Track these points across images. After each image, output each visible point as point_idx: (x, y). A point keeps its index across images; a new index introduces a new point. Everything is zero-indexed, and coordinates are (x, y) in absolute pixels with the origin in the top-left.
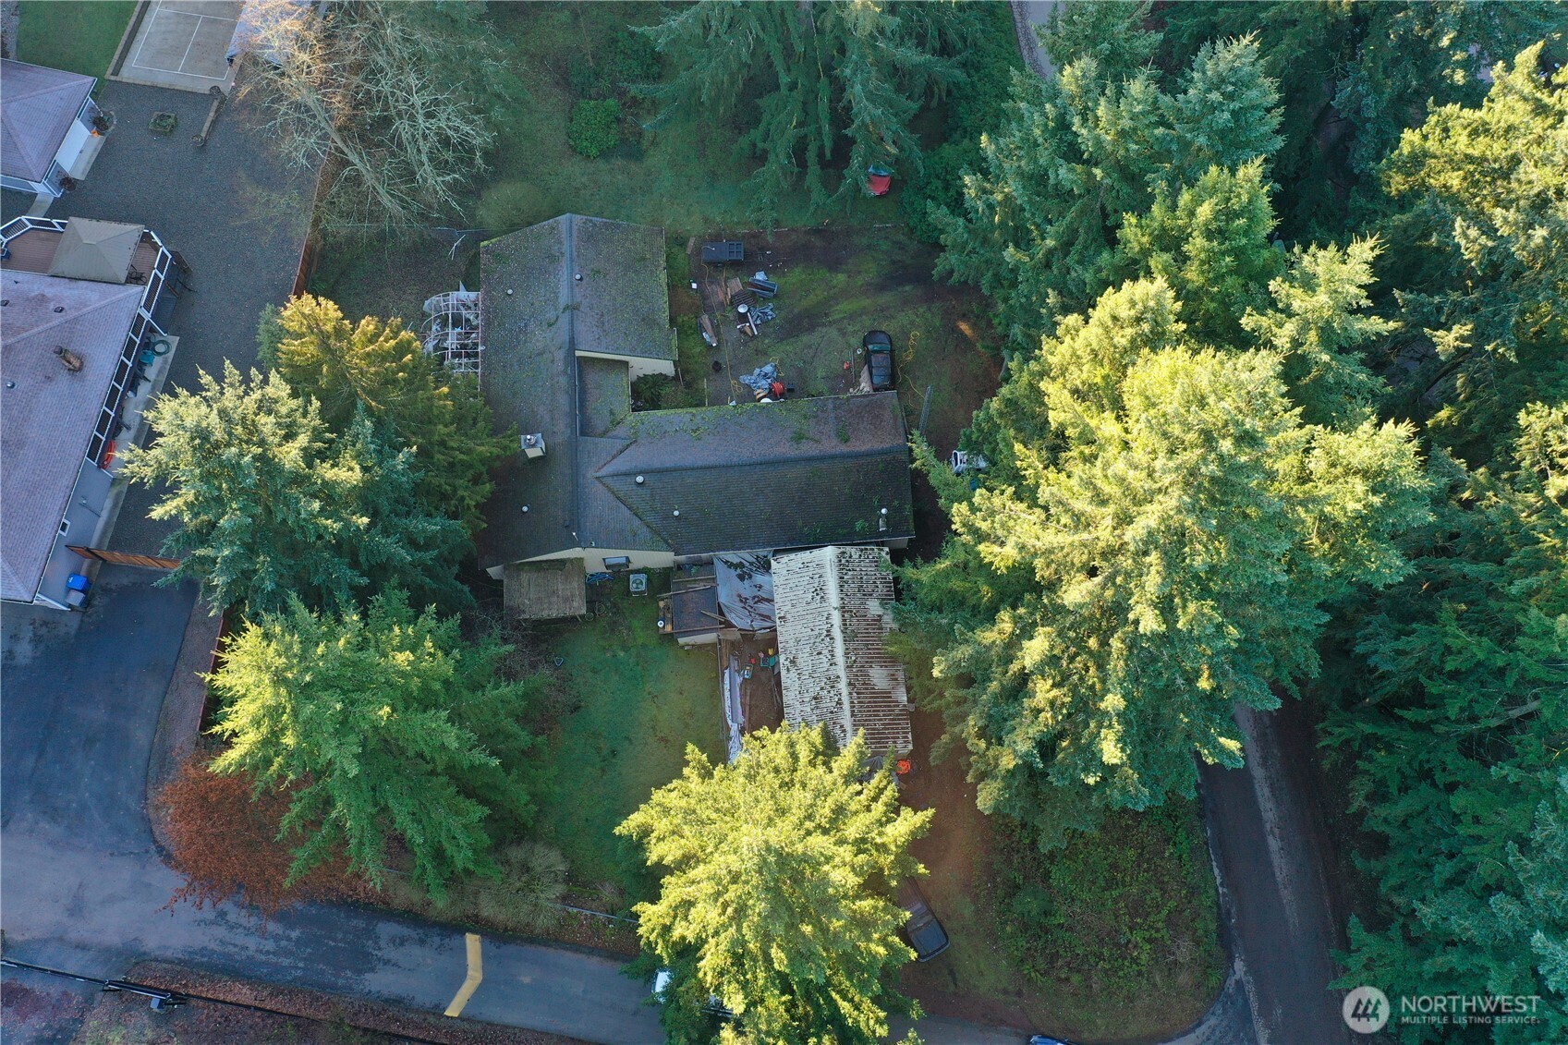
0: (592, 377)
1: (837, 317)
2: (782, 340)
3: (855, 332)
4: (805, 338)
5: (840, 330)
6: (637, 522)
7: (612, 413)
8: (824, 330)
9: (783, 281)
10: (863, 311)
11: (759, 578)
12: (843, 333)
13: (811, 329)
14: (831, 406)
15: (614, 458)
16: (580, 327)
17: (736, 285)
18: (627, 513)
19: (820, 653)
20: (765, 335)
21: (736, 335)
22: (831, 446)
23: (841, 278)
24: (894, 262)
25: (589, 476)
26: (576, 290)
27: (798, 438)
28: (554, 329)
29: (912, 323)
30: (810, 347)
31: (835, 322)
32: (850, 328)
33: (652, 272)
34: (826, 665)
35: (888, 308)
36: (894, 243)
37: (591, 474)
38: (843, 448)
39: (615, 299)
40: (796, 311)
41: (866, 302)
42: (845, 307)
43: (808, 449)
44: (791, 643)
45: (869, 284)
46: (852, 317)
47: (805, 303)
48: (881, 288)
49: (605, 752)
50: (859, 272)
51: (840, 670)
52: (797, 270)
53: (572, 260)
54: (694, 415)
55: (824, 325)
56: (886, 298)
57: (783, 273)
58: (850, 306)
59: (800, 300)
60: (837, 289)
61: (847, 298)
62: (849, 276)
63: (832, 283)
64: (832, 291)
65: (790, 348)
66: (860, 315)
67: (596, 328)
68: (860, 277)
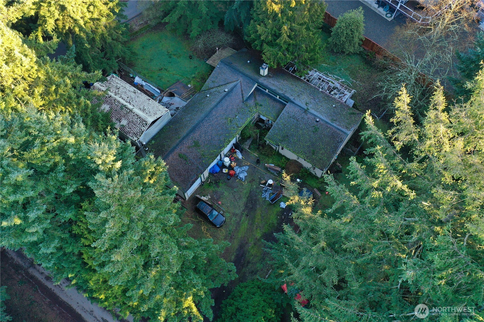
0: (278, 106)
1: (243, 218)
2: (251, 192)
3: (231, 219)
4: (244, 200)
5: (237, 215)
6: (216, 85)
7: (261, 105)
8: (242, 209)
9: (275, 213)
12: (235, 214)
13: (246, 206)
14: (200, 167)
15: (242, 91)
16: (297, 109)
18: (221, 83)
19: (128, 97)
20: (257, 188)
22: (183, 149)
23: (259, 235)
24: (249, 262)
25: (241, 78)
26: (313, 117)
27: (196, 144)
31: (242, 216)
32: (234, 219)
34: (123, 96)
35: (231, 241)
36: (258, 271)
37: (241, 79)
38: (177, 151)
39: (301, 129)
40: (258, 206)
42: (245, 225)
43: (188, 142)
44: (140, 96)
45: (247, 243)
46: (238, 224)
47: (258, 212)
48: (242, 246)
49: (172, 56)
50: (255, 244)
52: (275, 222)
53: (327, 123)
54: (238, 127)
55: (244, 211)
56: (236, 244)
57: (278, 215)
58: (243, 227)
59: (261, 211)
60: (255, 229)
61: (247, 229)
62: (256, 239)
63: (259, 229)
64: (255, 226)
65: (245, 191)
66: (236, 227)
67: (293, 114)
68: (253, 242)
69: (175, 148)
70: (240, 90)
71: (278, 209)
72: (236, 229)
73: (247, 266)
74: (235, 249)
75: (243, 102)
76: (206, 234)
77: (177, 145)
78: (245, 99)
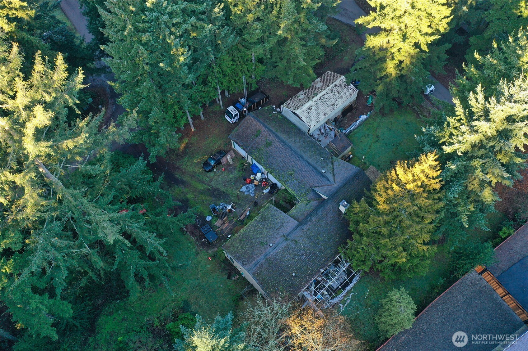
0: (301, 218)
1: (206, 186)
2: (228, 195)
3: (208, 177)
4: (222, 189)
5: (211, 182)
8: (214, 186)
9: (204, 211)
10: (198, 180)
11: (316, 137)
12: (211, 180)
13: (216, 190)
15: (323, 186)
16: (289, 229)
17: (218, 223)
19: (327, 98)
21: (238, 210)
23: (189, 196)
24: (170, 186)
26: (277, 242)
27: (268, 145)
28: (297, 239)
29: (191, 165)
30: (224, 185)
31: (208, 185)
32: (208, 179)
33: (243, 234)
34: (328, 95)
35: (190, 175)
37: (336, 185)
39: (267, 232)
40: (213, 199)
41: (194, 183)
42: (200, 186)
43: (271, 137)
45: (185, 186)
46: (203, 182)
47: (208, 198)
48: (183, 183)
50: (182, 192)
51: (327, 90)
53: (267, 254)
55: (212, 187)
56: (186, 178)
57: (201, 213)
58: (199, 186)
59: (208, 201)
60: (195, 194)
61: (196, 188)
62: (187, 194)
63: (194, 197)
64: (197, 194)
65: (230, 190)
66: (200, 180)
67: (285, 226)
68: (184, 191)
69: (266, 127)
70: (323, 184)
71: (206, 214)
72: (199, 180)
73: (168, 185)
74: (183, 178)
75: (311, 187)
76: (201, 159)
77: (268, 129)
78: (314, 189)
